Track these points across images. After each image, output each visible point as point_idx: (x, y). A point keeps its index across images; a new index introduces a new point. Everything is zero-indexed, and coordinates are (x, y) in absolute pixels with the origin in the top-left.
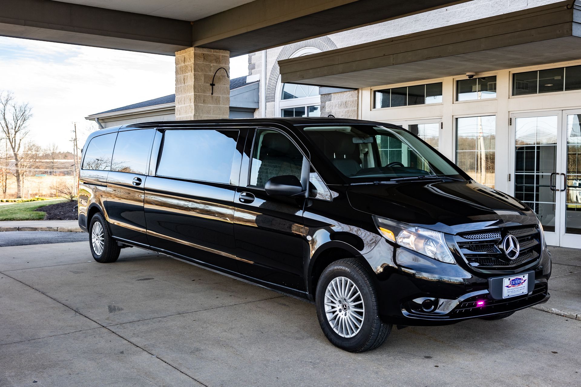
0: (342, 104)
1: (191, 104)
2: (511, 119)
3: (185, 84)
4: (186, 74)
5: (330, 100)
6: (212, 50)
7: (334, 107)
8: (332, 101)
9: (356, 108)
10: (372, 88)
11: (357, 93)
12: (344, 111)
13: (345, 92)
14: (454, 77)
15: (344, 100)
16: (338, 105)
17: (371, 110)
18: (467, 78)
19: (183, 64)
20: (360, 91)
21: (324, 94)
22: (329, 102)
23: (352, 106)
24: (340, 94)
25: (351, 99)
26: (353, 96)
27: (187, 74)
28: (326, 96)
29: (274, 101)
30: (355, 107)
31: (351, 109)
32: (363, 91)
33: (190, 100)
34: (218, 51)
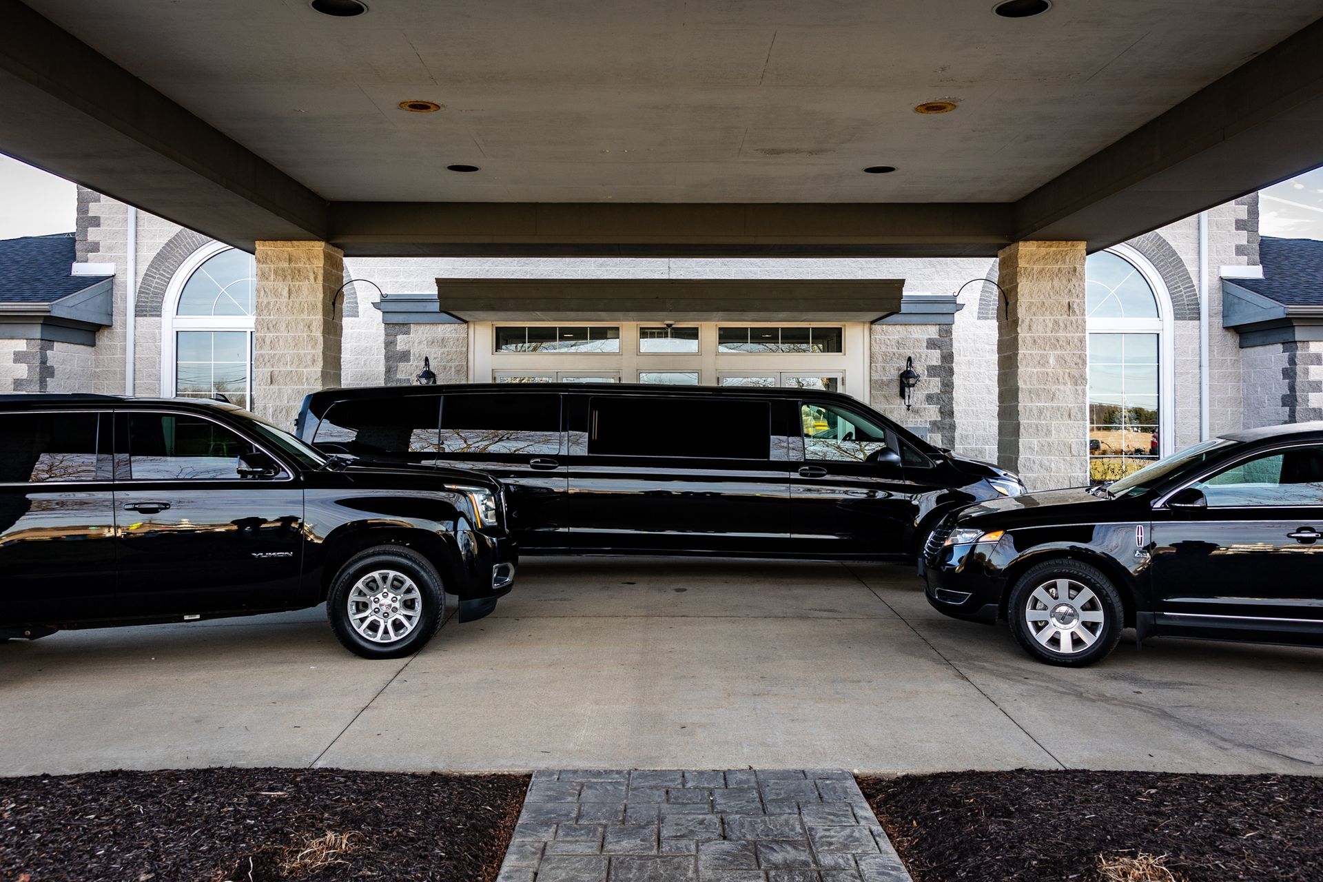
0: (436, 341)
1: (312, 334)
2: (718, 378)
3: (292, 299)
4: (297, 284)
5: (408, 333)
6: (334, 248)
7: (416, 344)
8: (411, 335)
9: (465, 349)
10: (494, 323)
11: (466, 327)
12: (440, 352)
13: (440, 326)
14: (639, 323)
15: (440, 336)
16: (426, 342)
17: (492, 354)
18: (665, 326)
19: (286, 265)
20: (472, 326)
21: (393, 324)
22: (405, 336)
23: (458, 346)
24: (428, 326)
25: (454, 335)
26: (458, 331)
27: (301, 283)
28: (397, 327)
29: (160, 316)
30: (462, 347)
31: (454, 349)
32: (476, 327)
33: (309, 327)
34: (336, 249)
